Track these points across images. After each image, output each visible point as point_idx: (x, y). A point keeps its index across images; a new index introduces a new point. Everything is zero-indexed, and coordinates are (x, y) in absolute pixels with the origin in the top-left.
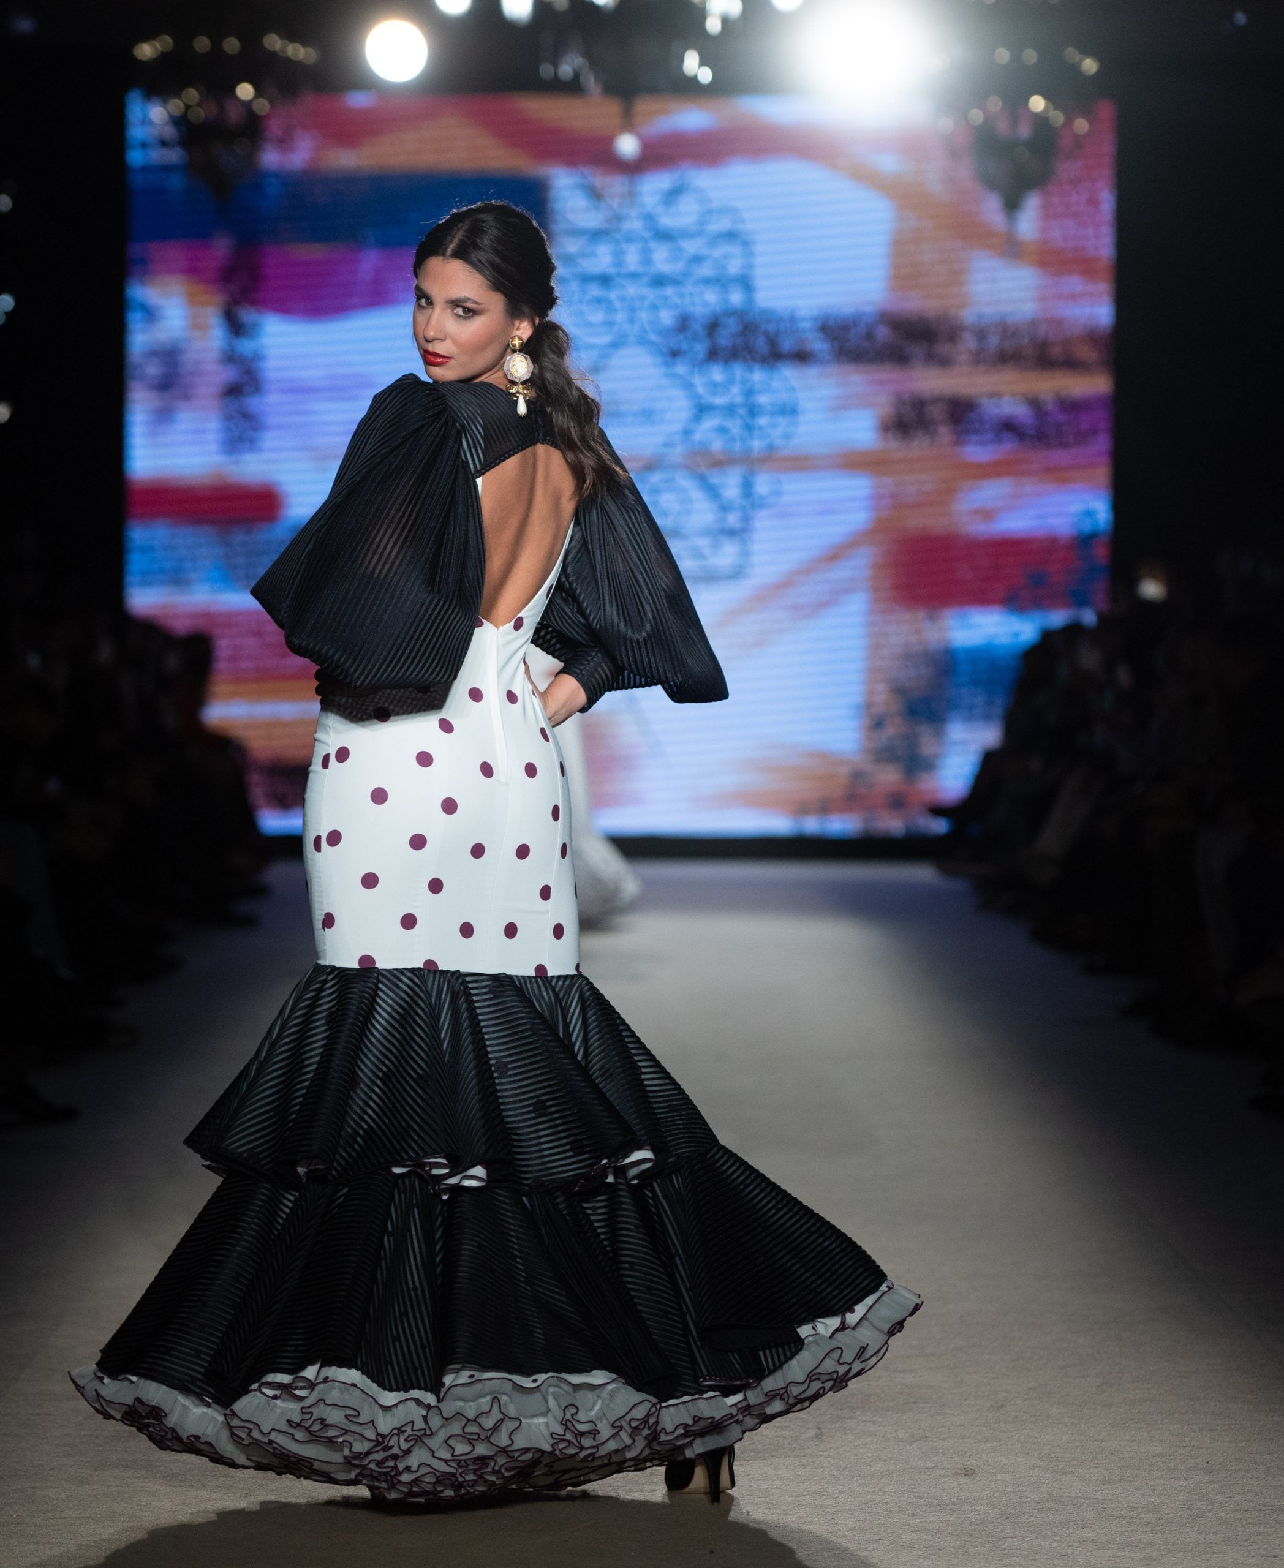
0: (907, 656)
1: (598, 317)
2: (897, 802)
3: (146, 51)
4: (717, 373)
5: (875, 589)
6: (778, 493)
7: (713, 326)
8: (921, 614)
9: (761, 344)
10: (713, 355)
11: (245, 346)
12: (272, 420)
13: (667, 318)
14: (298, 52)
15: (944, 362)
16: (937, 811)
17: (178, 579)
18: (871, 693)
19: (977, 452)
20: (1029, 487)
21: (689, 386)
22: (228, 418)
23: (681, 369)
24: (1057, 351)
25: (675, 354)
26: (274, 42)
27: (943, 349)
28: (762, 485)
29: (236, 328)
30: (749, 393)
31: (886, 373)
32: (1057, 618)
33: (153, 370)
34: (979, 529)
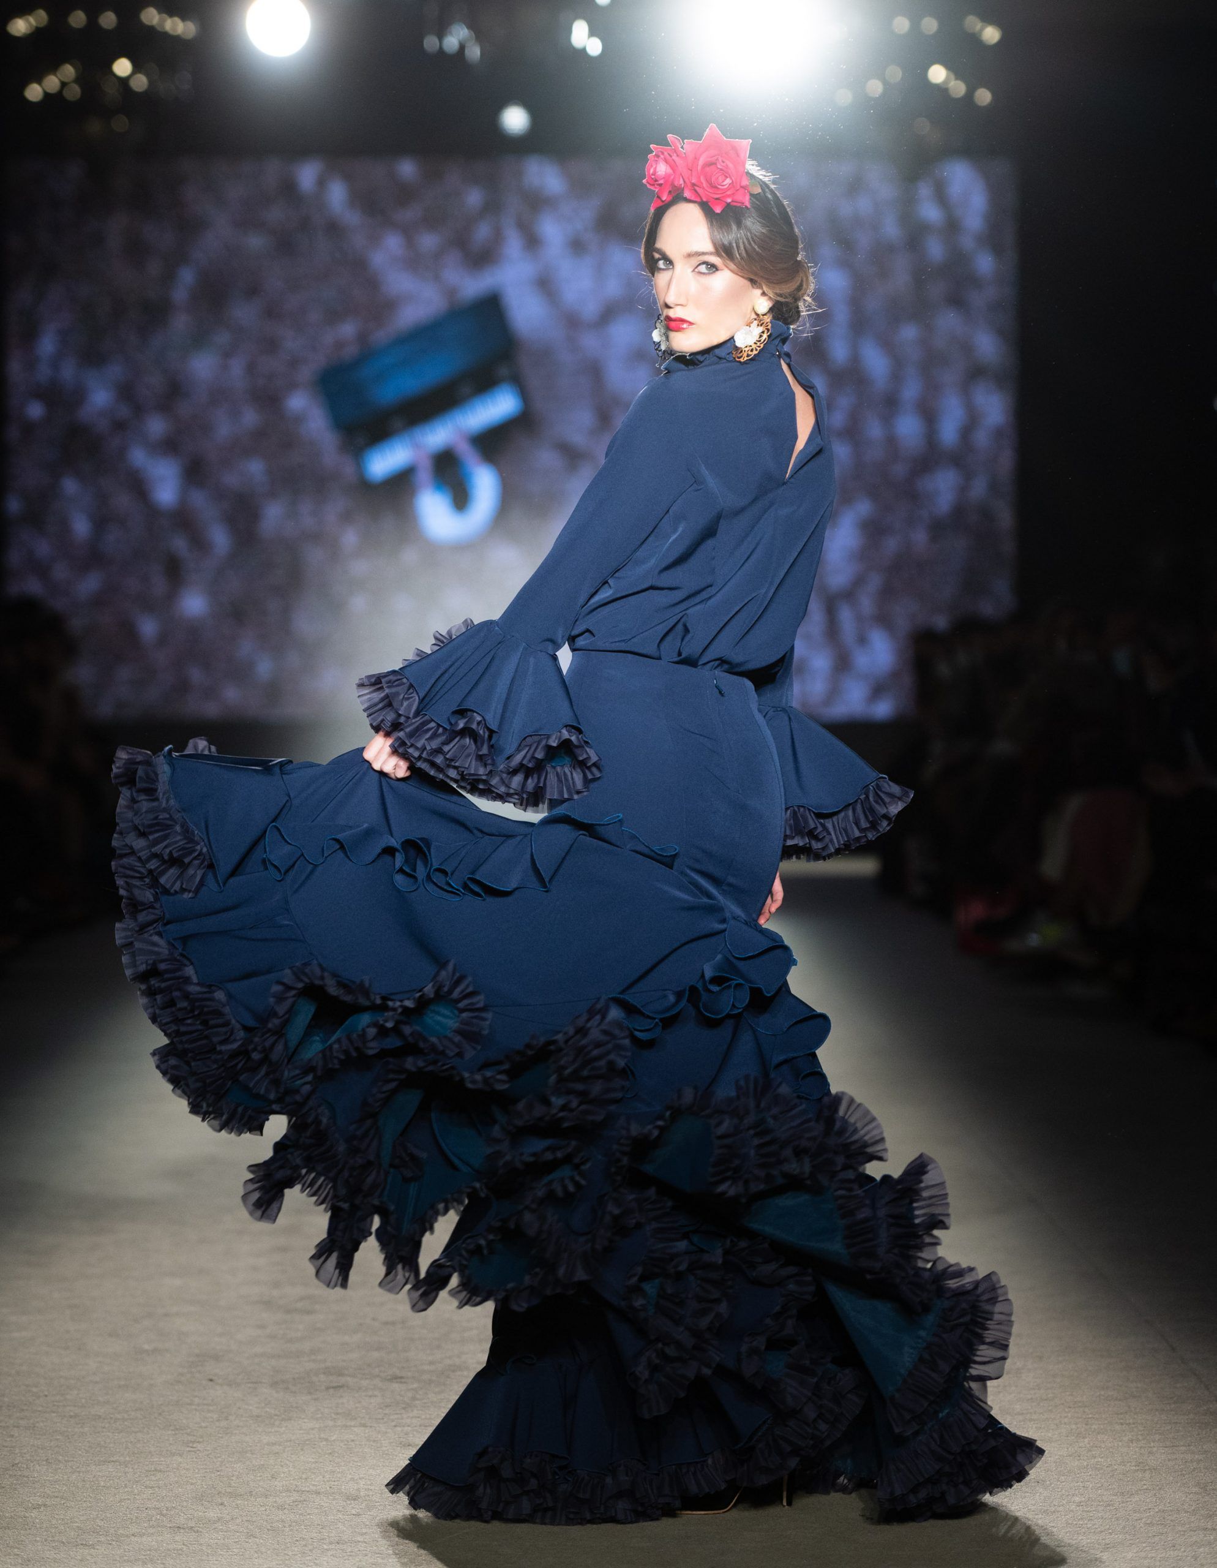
3: (20, 26)
14: (177, 27)
26: (151, 16)
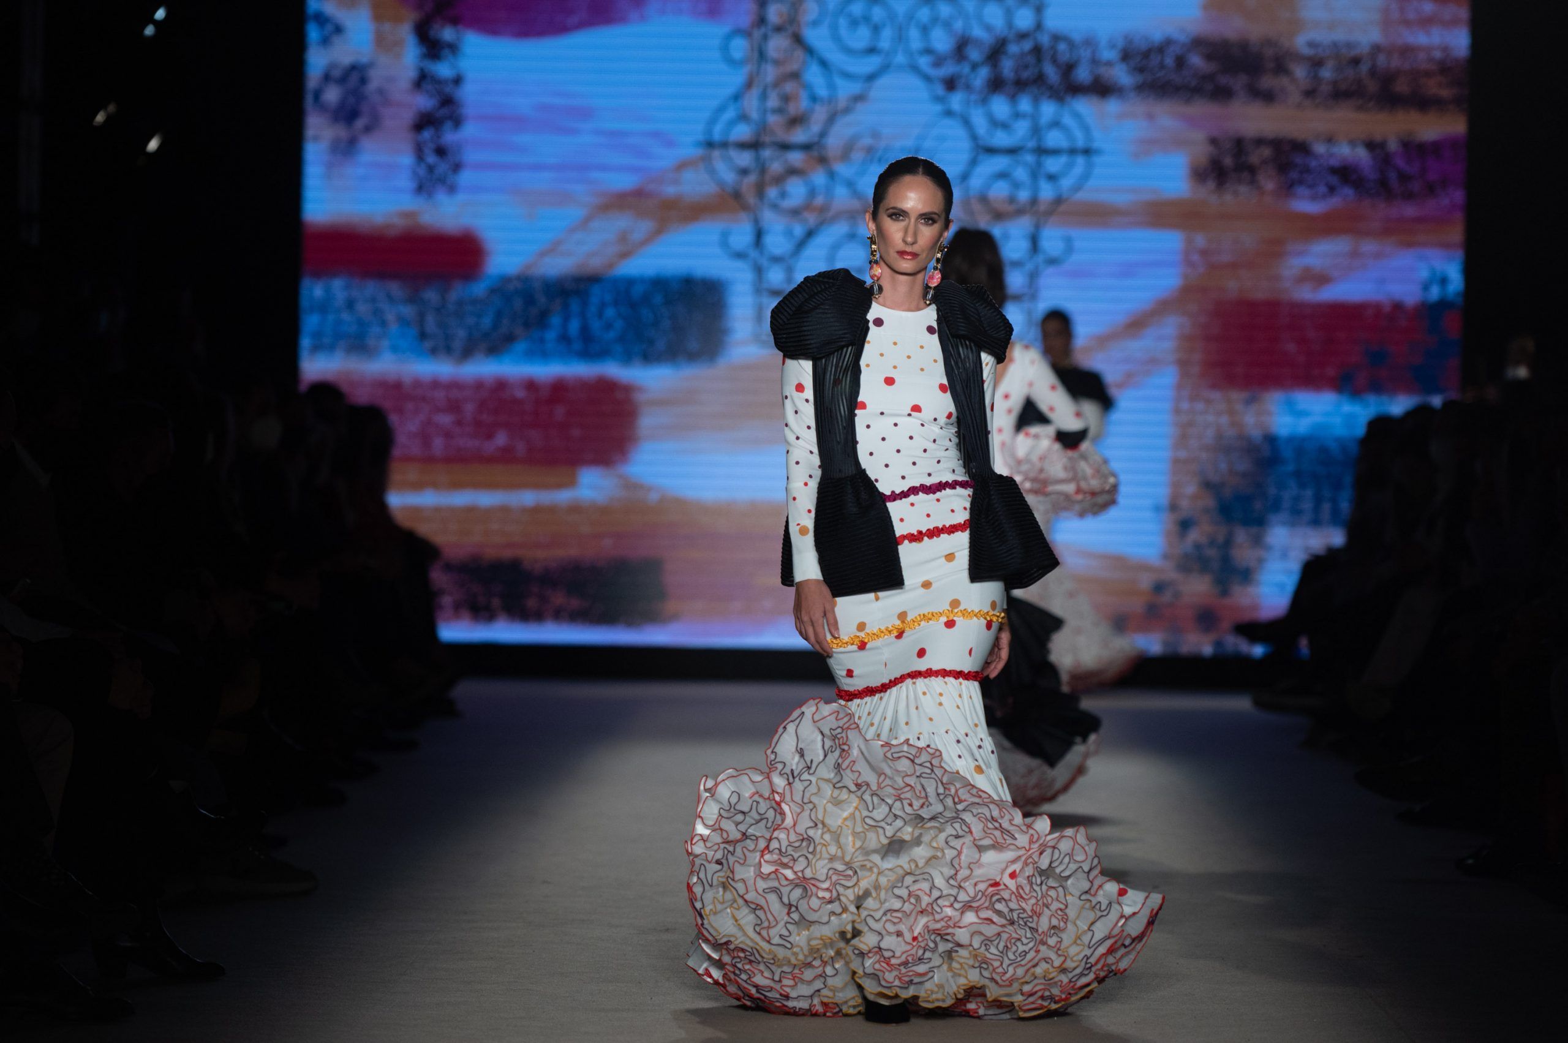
0: (1222, 447)
1: (861, 38)
2: (1207, 618)
4: (1000, 106)
5: (1183, 364)
6: (1069, 249)
7: (996, 53)
8: (1237, 396)
9: (1051, 73)
10: (996, 85)
11: (443, 70)
12: (471, 156)
13: (942, 42)
15: (1269, 97)
16: (1251, 630)
17: (359, 345)
18: (1176, 486)
19: (1305, 205)
20: (1369, 246)
21: (967, 122)
22: (419, 152)
23: (956, 101)
24: (1402, 87)
25: (951, 84)
27: (1267, 82)
28: (1052, 240)
29: (433, 48)
30: (1036, 131)
31: (1201, 108)
32: (1398, 406)
33: (332, 95)
34: (1307, 294)
